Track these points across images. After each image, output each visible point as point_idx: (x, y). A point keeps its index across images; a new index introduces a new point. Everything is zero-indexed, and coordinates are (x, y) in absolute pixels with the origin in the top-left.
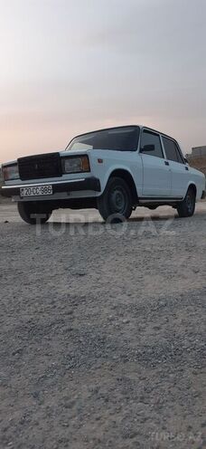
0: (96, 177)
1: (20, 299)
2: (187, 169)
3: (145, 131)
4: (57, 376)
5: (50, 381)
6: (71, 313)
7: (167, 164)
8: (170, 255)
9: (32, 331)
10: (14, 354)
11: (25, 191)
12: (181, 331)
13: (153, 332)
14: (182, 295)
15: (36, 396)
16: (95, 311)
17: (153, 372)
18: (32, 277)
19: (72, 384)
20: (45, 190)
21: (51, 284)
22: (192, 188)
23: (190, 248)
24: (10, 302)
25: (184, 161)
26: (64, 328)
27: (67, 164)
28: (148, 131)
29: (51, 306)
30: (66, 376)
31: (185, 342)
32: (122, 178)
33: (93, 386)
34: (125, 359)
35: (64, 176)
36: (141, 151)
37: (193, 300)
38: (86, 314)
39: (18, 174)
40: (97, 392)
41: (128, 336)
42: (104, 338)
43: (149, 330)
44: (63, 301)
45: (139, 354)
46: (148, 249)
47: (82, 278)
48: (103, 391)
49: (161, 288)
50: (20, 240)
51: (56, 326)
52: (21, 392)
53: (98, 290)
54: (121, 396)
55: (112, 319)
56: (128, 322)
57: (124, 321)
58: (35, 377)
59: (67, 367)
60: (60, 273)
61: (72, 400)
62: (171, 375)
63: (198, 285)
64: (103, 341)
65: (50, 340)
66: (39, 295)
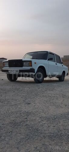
0: (34, 68)
1: (10, 112)
2: (63, 66)
3: (50, 53)
4: (24, 142)
5: (22, 143)
6: (26, 118)
7: (56, 64)
8: (57, 99)
9: (15, 124)
10: (9, 132)
11: (10, 71)
12: (61, 128)
13: (53, 128)
14: (61, 115)
15: (18, 148)
16: (34, 118)
17: (53, 143)
18: (13, 103)
19: (28, 145)
20: (17, 71)
21: (19, 106)
22: (64, 72)
23: (64, 96)
24: (7, 112)
25: (62, 63)
26: (25, 124)
27: (24, 63)
28: (51, 53)
29: (20, 115)
30: (27, 142)
31: (63, 132)
32: (42, 69)
33: (35, 146)
34: (44, 137)
35: (23, 67)
36: (48, 60)
37: (65, 117)
38: (32, 119)
39: (8, 65)
40: (36, 148)
41: (45, 128)
42: (38, 129)
43: (52, 127)
44: (24, 113)
45: (49, 136)
46: (50, 95)
47: (29, 105)
48: (38, 148)
49: (55, 111)
50: (8, 88)
51: (22, 123)
52: (13, 147)
53: (35, 110)
54: (44, 150)
55: (40, 122)
56: (45, 123)
57: (44, 123)
58: (17, 141)
59: (27, 139)
60: (22, 102)
61: (29, 150)
62: (59, 144)
63: (67, 111)
64: (37, 130)
65: (20, 128)
66: (15, 110)
